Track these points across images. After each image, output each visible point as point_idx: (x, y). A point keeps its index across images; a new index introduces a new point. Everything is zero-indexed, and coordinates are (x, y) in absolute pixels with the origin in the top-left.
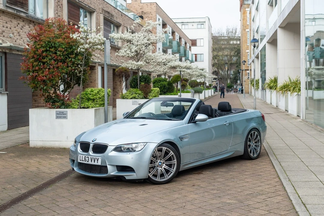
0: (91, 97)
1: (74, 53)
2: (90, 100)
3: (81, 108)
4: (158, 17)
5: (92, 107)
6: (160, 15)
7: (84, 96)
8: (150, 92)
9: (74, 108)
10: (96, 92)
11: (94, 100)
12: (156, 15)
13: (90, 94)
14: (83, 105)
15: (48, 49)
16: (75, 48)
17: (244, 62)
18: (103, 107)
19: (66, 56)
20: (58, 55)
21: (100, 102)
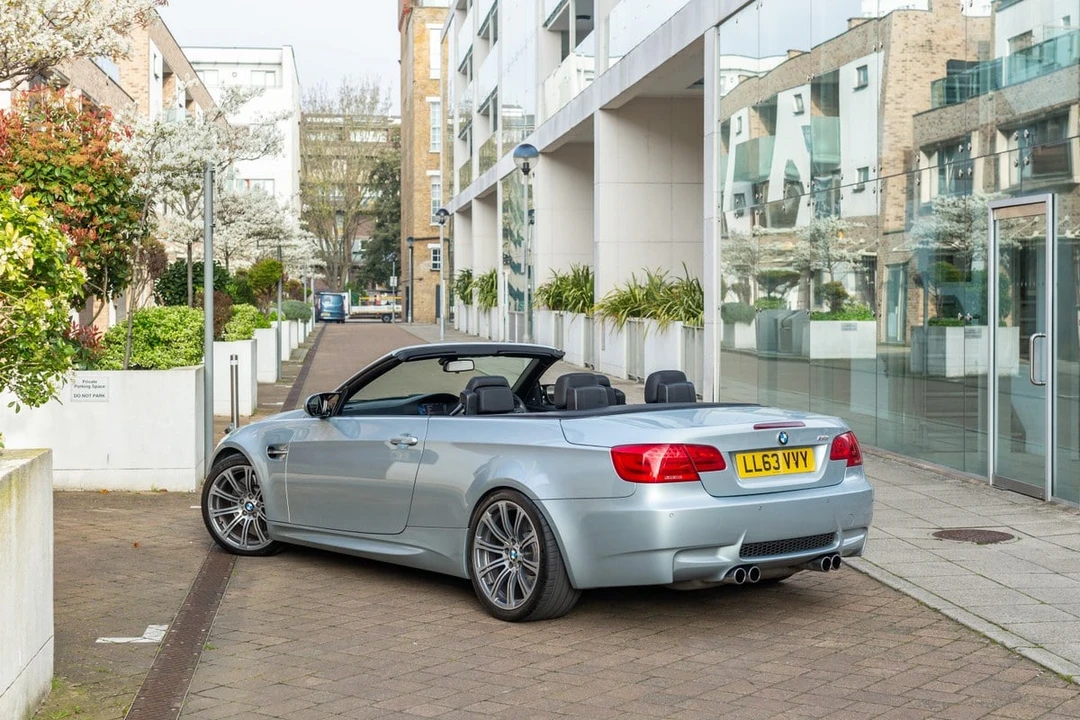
0: (159, 332)
1: (117, 199)
2: (157, 343)
3: (129, 368)
4: (154, 49)
5: (169, 366)
6: (158, 44)
7: (138, 332)
8: (229, 317)
9: (112, 368)
10: (178, 319)
11: (168, 343)
12: (148, 44)
13: (158, 326)
14: (137, 360)
15: (42, 186)
16: (121, 183)
17: (442, 214)
18: (196, 364)
19: (94, 209)
20: (72, 205)
21: (189, 350)
